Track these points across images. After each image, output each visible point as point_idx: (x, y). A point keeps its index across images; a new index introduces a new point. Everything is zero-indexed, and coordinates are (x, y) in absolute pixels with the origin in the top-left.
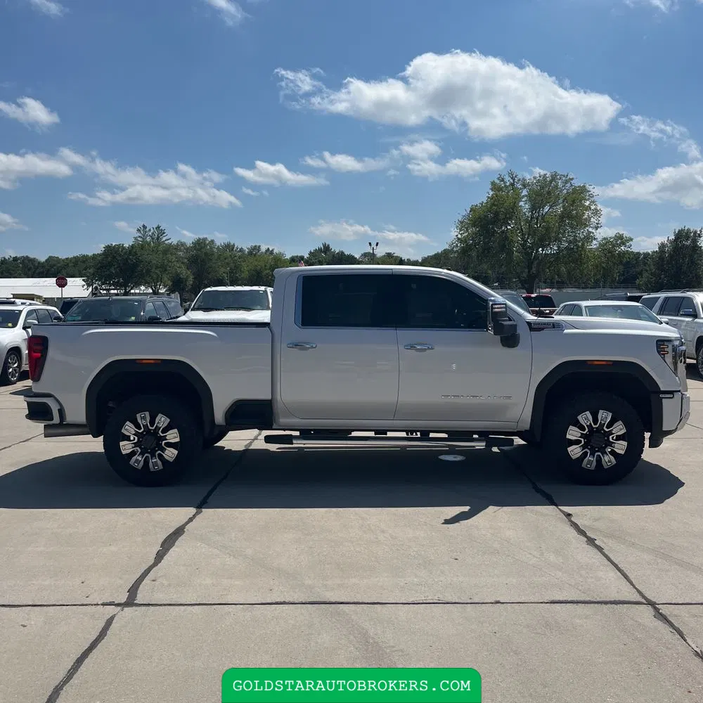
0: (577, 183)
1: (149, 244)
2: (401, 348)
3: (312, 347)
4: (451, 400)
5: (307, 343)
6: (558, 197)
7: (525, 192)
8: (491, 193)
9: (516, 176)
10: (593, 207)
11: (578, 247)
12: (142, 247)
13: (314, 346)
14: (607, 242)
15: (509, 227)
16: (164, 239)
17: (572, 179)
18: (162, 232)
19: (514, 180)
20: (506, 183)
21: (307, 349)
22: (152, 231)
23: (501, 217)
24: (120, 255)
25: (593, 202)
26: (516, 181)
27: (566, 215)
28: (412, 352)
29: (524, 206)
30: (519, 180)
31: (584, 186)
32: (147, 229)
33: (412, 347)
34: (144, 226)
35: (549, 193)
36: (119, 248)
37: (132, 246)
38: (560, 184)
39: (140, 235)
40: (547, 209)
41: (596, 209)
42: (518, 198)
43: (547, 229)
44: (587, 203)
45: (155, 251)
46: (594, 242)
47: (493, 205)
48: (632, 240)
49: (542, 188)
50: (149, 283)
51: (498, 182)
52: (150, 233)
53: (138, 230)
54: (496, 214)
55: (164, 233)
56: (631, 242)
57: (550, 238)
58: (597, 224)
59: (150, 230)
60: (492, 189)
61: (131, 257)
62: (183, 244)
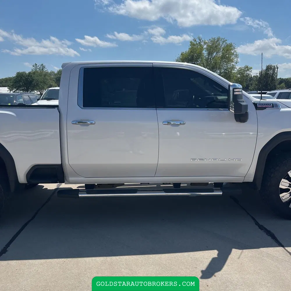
0: (228, 42)
1: (38, 72)
2: (161, 124)
3: (92, 124)
4: (198, 162)
5: (88, 120)
6: (220, 49)
7: (205, 47)
8: (190, 47)
9: (201, 39)
10: (235, 53)
11: (229, 71)
12: (34, 73)
13: (94, 123)
14: (241, 70)
15: (198, 63)
16: (45, 70)
17: (226, 40)
18: (44, 67)
19: (200, 41)
20: (196, 42)
21: (88, 125)
22: (39, 66)
23: (195, 58)
24: (24, 76)
25: (235, 51)
26: (201, 41)
27: (223, 57)
28: (169, 126)
29: (205, 53)
30: (203, 41)
31: (231, 44)
32: (37, 66)
33: (169, 123)
34: (36, 64)
35: (216, 46)
36: (23, 74)
37: (30, 73)
38: (221, 43)
39: (34, 68)
40: (215, 54)
41: (236, 54)
42: (202, 49)
43: (216, 63)
44: (233, 52)
45: (40, 75)
46: (235, 69)
47: (191, 52)
48: (252, 68)
49: (213, 44)
50: (38, 90)
51: (193, 41)
52: (39, 68)
53: (33, 66)
54: (193, 56)
55: (45, 67)
56: (251, 69)
57: (217, 67)
58: (237, 61)
59: (38, 66)
60: (190, 45)
61: (29, 78)
62: (53, 72)
